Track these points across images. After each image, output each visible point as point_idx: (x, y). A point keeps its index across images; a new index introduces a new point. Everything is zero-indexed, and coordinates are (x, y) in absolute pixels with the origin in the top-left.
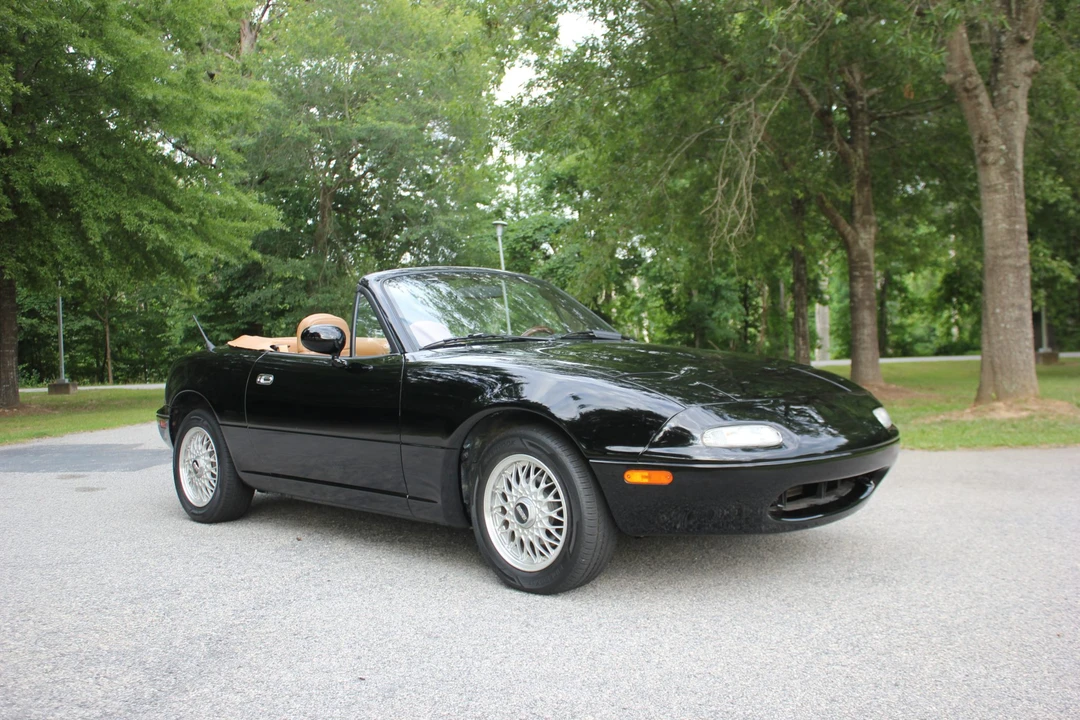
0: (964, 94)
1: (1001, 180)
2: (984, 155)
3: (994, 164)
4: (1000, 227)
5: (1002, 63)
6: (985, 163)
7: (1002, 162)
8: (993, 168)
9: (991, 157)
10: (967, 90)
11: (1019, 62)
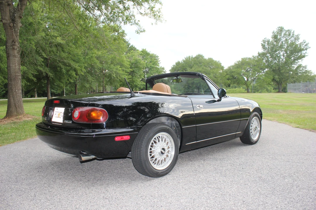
0: (9, 28)
1: (17, 54)
2: (14, 46)
3: (16, 49)
4: (17, 67)
5: (15, 22)
6: (14, 49)
7: (18, 49)
8: (16, 50)
9: (16, 47)
10: (10, 26)
11: (19, 23)
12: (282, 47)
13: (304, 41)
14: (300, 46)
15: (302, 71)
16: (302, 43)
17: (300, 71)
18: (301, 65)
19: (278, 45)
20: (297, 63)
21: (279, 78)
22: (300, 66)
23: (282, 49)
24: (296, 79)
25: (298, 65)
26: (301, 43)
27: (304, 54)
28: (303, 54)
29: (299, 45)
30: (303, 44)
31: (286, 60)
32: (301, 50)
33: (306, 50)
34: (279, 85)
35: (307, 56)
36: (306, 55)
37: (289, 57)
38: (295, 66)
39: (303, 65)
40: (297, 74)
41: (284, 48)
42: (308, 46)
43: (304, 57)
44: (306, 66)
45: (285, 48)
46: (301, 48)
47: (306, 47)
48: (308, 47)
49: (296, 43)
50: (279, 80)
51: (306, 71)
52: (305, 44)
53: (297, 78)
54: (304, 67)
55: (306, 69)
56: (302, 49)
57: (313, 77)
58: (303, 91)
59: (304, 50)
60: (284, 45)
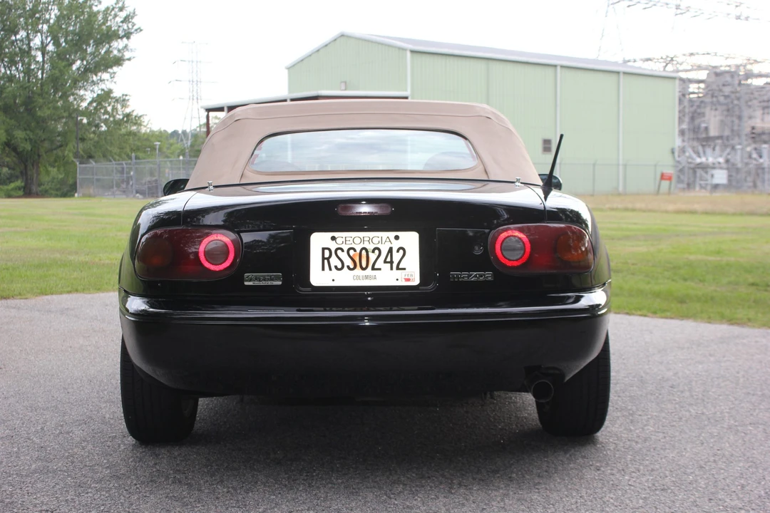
12: (37, 15)
13: (120, 5)
14: (105, 20)
15: (114, 117)
16: (113, 9)
17: (104, 114)
18: (110, 91)
19: (24, 8)
20: (94, 83)
21: (31, 140)
22: (107, 95)
23: (38, 25)
24: (94, 146)
25: (100, 92)
26: (107, 9)
27: (119, 51)
28: (115, 52)
29: (100, 17)
30: (116, 16)
31: (53, 67)
32: (111, 36)
33: (128, 38)
34: (30, 166)
35: (129, 59)
36: (127, 55)
37: (62, 58)
38: (87, 96)
39: (117, 93)
40: (98, 126)
41: (47, 21)
42: (134, 25)
43: (118, 61)
44: (127, 98)
45: (52, 21)
46: (110, 27)
47: (125, 27)
48: (135, 27)
49: (90, 7)
50: (30, 149)
51: (128, 115)
52: (123, 14)
53: (98, 142)
54: (117, 101)
55: (127, 111)
56: (114, 31)
57: (147, 139)
58: (137, 192)
59: (122, 38)
60: (47, 10)
